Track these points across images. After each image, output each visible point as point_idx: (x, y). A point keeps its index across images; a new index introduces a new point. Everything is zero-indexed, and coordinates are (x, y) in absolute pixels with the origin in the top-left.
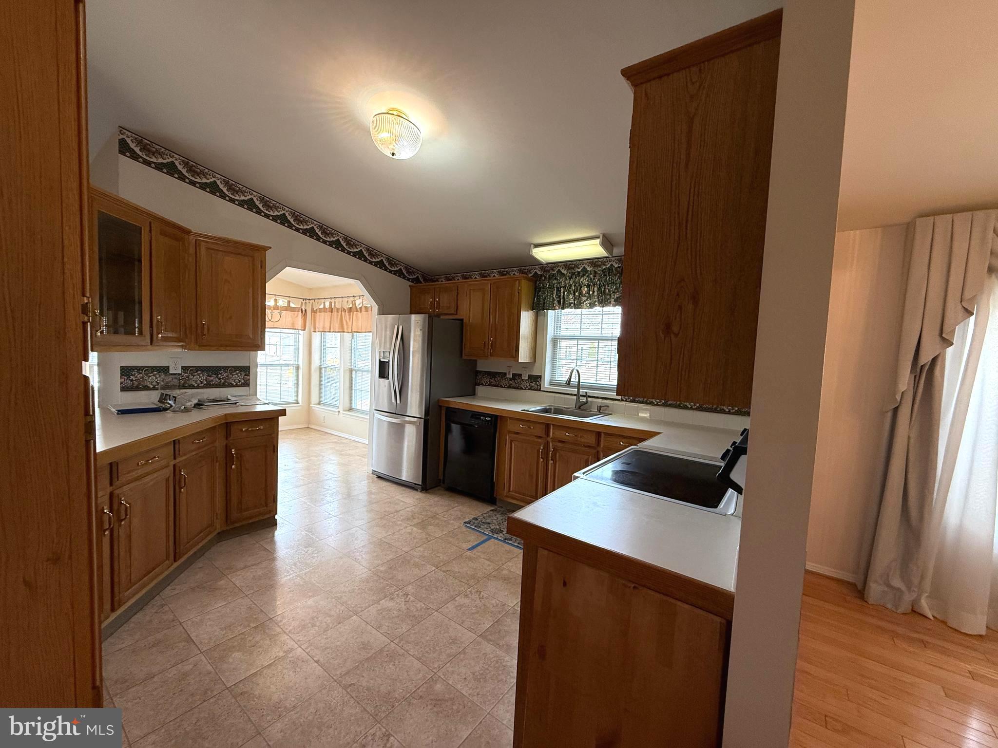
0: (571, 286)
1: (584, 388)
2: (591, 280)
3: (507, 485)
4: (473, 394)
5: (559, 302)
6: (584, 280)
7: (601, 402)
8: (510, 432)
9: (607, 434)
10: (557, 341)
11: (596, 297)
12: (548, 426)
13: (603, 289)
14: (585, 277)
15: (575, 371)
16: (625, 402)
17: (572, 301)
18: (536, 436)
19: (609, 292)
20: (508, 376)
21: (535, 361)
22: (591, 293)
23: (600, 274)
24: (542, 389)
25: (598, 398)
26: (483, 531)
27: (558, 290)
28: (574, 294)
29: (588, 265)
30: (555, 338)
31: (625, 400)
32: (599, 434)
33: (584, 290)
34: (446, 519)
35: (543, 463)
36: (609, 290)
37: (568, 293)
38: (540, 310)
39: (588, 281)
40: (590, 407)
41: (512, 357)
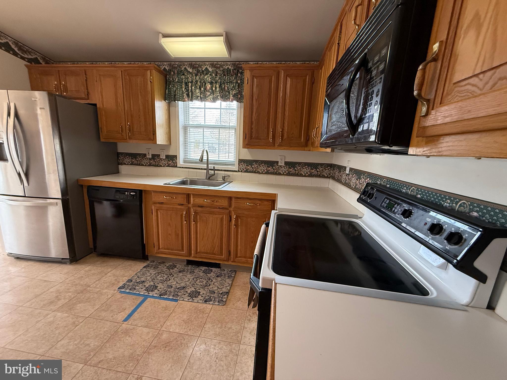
0: (197, 82)
1: (211, 164)
2: (212, 78)
3: (156, 244)
4: (117, 172)
5: (188, 95)
6: (208, 78)
7: (224, 174)
8: (155, 203)
9: (237, 198)
10: (187, 128)
11: (218, 93)
12: (188, 195)
13: (223, 86)
14: (209, 75)
15: (205, 151)
16: (241, 173)
17: (199, 94)
18: (178, 204)
19: (228, 89)
20: (147, 157)
21: (171, 144)
22: (214, 89)
23: (220, 73)
24: (178, 166)
25: (221, 170)
26: (138, 293)
27: (186, 84)
28: (200, 89)
29: (209, 67)
30: (185, 126)
31: (240, 171)
32: (230, 198)
33: (209, 86)
34: (98, 289)
35: (186, 224)
36: (228, 88)
37: (195, 87)
38: (172, 100)
39: (211, 79)
40: (216, 177)
41: (150, 139)
